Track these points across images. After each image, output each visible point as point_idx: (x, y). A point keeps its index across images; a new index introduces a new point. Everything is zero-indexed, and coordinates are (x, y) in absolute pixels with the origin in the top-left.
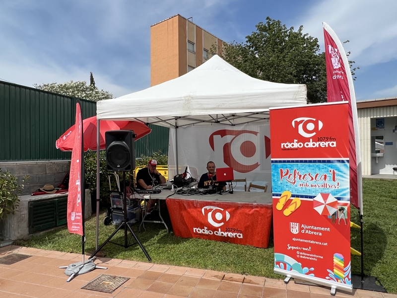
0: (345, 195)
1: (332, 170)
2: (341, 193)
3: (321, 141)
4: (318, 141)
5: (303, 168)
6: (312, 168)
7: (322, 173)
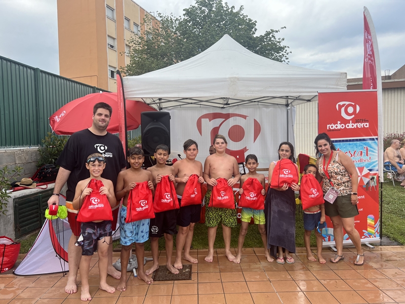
0: (374, 166)
1: (366, 146)
2: (372, 166)
3: (358, 122)
4: (356, 122)
5: (344, 146)
6: (351, 146)
7: (358, 150)
